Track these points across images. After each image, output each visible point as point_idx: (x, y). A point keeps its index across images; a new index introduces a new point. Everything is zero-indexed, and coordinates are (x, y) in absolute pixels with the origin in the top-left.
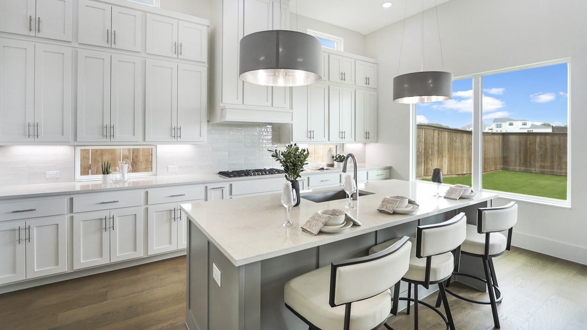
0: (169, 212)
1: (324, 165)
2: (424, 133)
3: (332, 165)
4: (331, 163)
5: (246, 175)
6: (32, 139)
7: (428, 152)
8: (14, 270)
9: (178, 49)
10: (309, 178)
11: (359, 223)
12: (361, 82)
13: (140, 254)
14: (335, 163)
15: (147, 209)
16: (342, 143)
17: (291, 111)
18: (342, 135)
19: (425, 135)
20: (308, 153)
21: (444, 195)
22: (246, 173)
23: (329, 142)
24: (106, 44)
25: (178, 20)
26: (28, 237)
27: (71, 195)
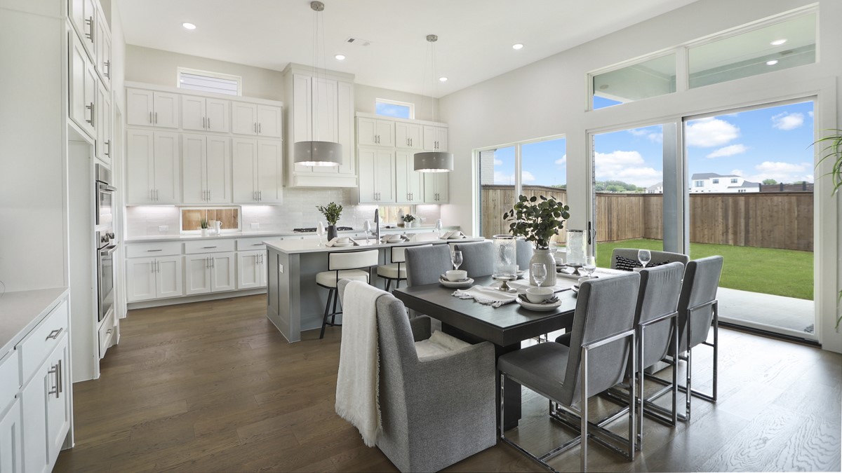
0: (253, 257)
3: (402, 225)
4: (401, 223)
6: (153, 201)
8: (149, 291)
9: (257, 128)
13: (232, 287)
14: (405, 223)
15: (237, 254)
17: (356, 176)
18: (410, 196)
23: (397, 204)
24: (202, 129)
25: (257, 104)
26: (157, 269)
27: (183, 241)
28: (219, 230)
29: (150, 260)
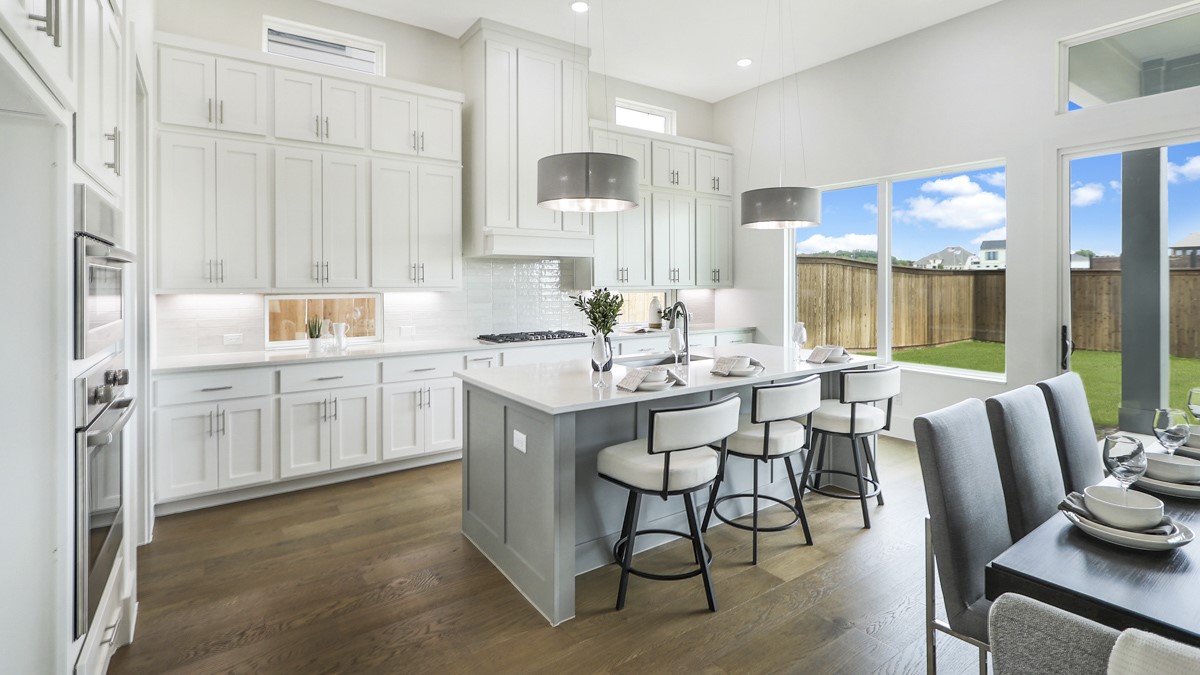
0: (412, 395)
1: (646, 326)
2: (825, 271)
3: (658, 326)
4: (656, 322)
5: (522, 340)
6: (214, 284)
7: (833, 307)
8: (203, 476)
9: (418, 141)
10: (620, 345)
11: (684, 382)
12: (705, 185)
13: (372, 458)
14: (664, 322)
15: (381, 389)
16: (675, 288)
17: (591, 237)
18: (674, 275)
19: (828, 275)
20: (622, 300)
21: (807, 358)
22: (524, 337)
23: (653, 288)
24: (314, 138)
25: (418, 95)
26: (221, 427)
27: (277, 367)
28: (345, 341)
29: (207, 409)
